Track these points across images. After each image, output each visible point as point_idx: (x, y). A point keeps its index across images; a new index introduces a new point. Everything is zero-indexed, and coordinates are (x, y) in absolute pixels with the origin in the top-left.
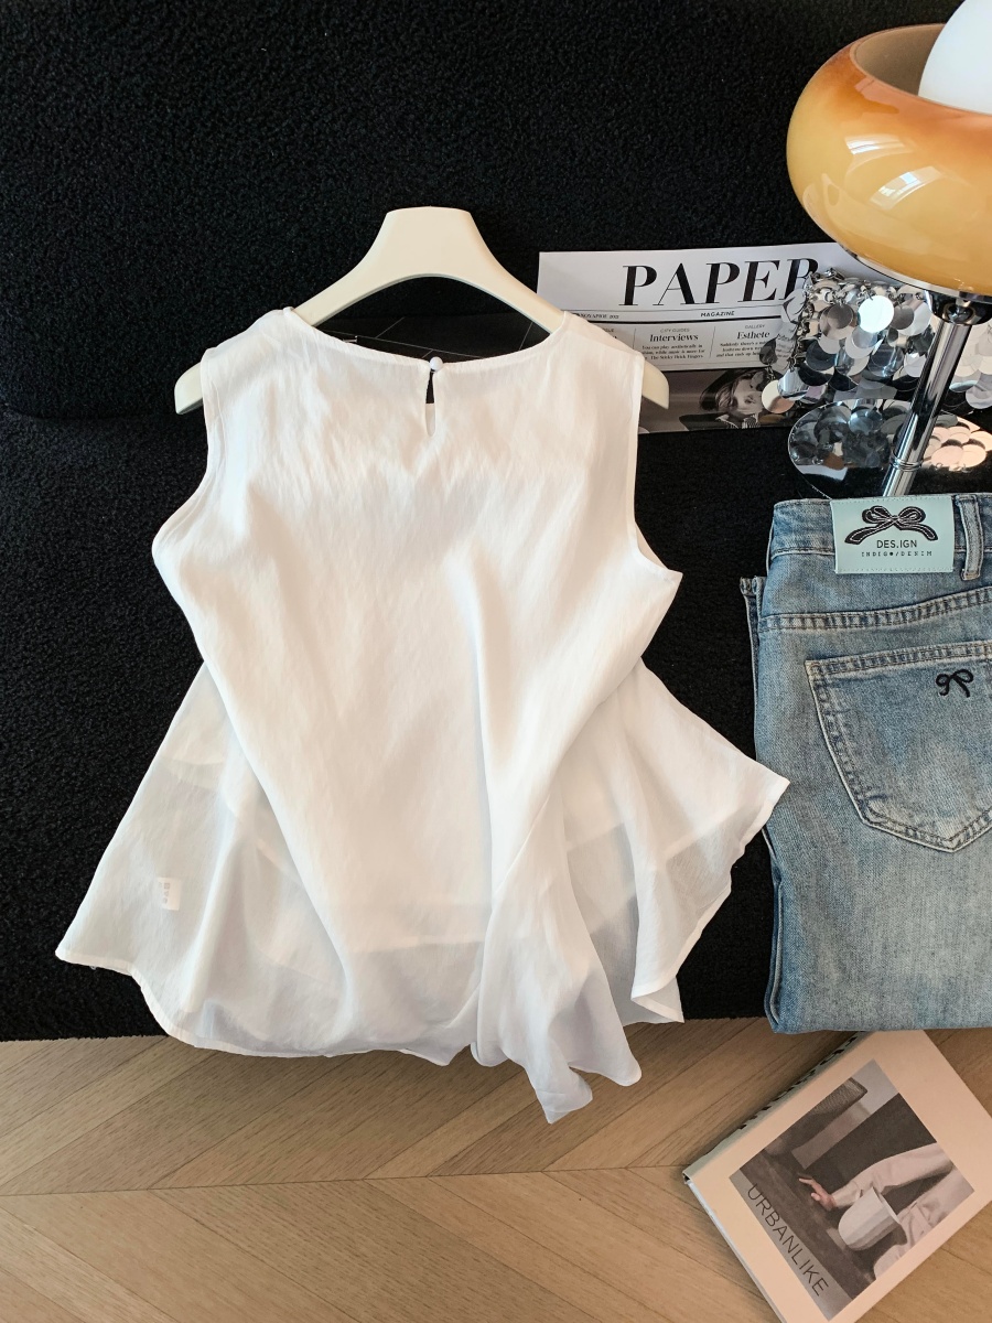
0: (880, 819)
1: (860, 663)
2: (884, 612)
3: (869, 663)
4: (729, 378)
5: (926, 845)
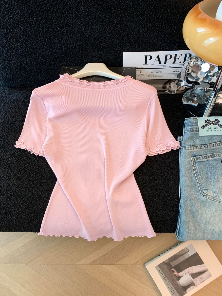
0: (206, 195)
1: (203, 157)
2: (209, 144)
3: (205, 157)
4: (169, 81)
5: (217, 201)
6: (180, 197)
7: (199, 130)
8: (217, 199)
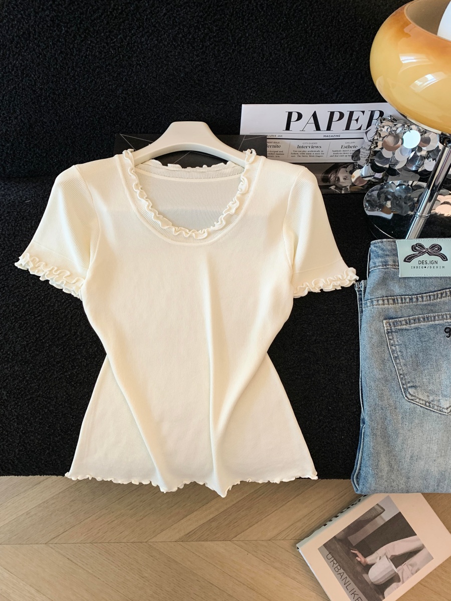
0: (413, 398)
1: (408, 321)
2: (421, 295)
3: (412, 321)
4: (336, 167)
5: (435, 411)
6: (363, 401)
7: (398, 266)
8: (436, 407)
